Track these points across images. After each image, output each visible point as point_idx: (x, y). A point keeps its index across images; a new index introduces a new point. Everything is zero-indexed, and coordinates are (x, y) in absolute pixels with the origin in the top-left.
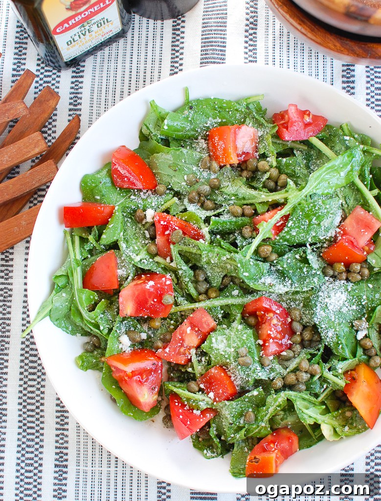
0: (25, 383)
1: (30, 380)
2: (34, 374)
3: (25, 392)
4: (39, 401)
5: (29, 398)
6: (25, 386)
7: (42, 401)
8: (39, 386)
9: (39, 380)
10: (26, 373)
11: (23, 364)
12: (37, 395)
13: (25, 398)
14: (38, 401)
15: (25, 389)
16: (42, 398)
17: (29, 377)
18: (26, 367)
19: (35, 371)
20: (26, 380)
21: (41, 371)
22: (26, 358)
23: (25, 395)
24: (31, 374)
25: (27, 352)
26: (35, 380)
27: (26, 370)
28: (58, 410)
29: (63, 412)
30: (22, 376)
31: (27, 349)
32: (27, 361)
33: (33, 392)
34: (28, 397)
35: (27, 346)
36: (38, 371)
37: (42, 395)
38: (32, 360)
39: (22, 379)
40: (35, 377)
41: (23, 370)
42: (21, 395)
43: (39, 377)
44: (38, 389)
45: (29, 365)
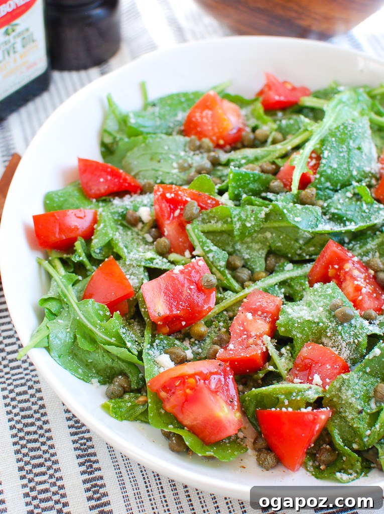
0: (30, 481)
1: (37, 475)
2: (41, 465)
3: (33, 494)
4: (59, 500)
5: (42, 501)
6: (32, 484)
7: (63, 500)
8: (53, 480)
9: (51, 472)
10: (28, 467)
11: (20, 456)
12: (54, 494)
13: (36, 502)
14: (57, 502)
15: (32, 489)
16: (63, 496)
17: (34, 472)
18: (27, 459)
19: (41, 460)
20: (31, 476)
21: (49, 459)
22: (23, 447)
23: (35, 498)
24: (35, 466)
25: (22, 438)
26: (44, 474)
27: (27, 463)
28: (93, 506)
29: (102, 506)
30: (24, 473)
31: (21, 434)
32: (25, 451)
33: (46, 491)
34: (40, 500)
35: (20, 430)
36: (46, 460)
37: (61, 492)
38: (33, 448)
39: (25, 476)
40: (43, 469)
41: (22, 464)
42: (28, 499)
43: (49, 468)
44: (54, 484)
45: (31, 455)
